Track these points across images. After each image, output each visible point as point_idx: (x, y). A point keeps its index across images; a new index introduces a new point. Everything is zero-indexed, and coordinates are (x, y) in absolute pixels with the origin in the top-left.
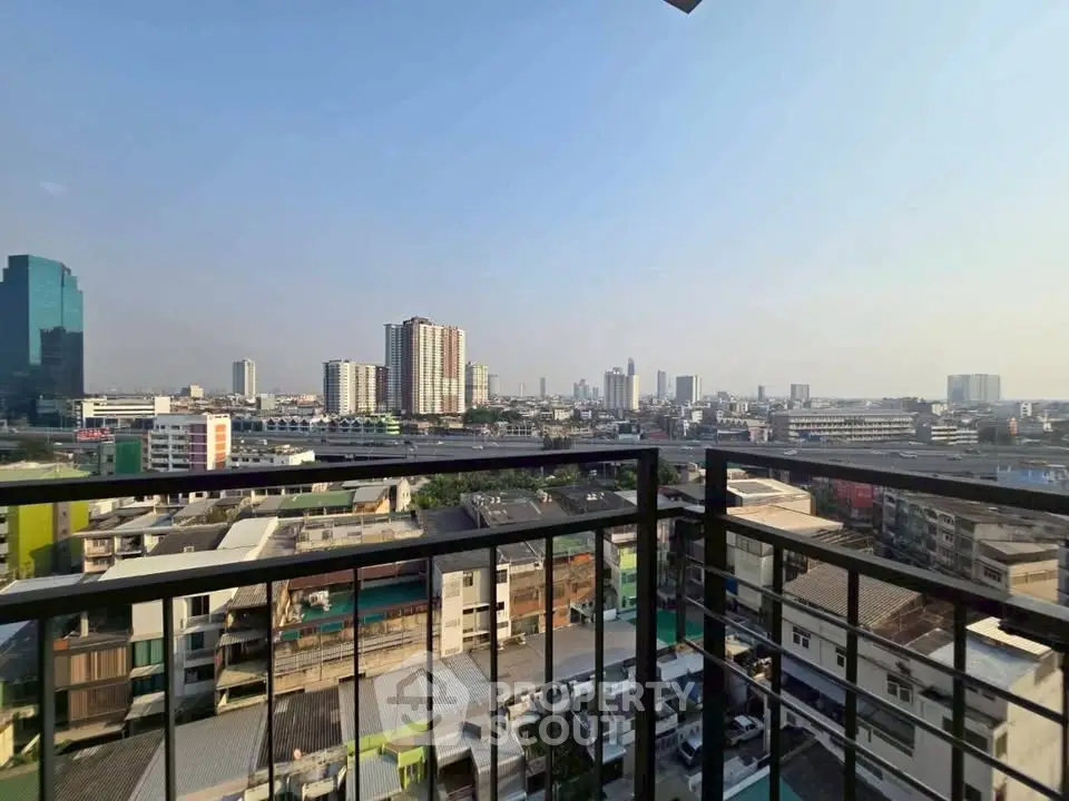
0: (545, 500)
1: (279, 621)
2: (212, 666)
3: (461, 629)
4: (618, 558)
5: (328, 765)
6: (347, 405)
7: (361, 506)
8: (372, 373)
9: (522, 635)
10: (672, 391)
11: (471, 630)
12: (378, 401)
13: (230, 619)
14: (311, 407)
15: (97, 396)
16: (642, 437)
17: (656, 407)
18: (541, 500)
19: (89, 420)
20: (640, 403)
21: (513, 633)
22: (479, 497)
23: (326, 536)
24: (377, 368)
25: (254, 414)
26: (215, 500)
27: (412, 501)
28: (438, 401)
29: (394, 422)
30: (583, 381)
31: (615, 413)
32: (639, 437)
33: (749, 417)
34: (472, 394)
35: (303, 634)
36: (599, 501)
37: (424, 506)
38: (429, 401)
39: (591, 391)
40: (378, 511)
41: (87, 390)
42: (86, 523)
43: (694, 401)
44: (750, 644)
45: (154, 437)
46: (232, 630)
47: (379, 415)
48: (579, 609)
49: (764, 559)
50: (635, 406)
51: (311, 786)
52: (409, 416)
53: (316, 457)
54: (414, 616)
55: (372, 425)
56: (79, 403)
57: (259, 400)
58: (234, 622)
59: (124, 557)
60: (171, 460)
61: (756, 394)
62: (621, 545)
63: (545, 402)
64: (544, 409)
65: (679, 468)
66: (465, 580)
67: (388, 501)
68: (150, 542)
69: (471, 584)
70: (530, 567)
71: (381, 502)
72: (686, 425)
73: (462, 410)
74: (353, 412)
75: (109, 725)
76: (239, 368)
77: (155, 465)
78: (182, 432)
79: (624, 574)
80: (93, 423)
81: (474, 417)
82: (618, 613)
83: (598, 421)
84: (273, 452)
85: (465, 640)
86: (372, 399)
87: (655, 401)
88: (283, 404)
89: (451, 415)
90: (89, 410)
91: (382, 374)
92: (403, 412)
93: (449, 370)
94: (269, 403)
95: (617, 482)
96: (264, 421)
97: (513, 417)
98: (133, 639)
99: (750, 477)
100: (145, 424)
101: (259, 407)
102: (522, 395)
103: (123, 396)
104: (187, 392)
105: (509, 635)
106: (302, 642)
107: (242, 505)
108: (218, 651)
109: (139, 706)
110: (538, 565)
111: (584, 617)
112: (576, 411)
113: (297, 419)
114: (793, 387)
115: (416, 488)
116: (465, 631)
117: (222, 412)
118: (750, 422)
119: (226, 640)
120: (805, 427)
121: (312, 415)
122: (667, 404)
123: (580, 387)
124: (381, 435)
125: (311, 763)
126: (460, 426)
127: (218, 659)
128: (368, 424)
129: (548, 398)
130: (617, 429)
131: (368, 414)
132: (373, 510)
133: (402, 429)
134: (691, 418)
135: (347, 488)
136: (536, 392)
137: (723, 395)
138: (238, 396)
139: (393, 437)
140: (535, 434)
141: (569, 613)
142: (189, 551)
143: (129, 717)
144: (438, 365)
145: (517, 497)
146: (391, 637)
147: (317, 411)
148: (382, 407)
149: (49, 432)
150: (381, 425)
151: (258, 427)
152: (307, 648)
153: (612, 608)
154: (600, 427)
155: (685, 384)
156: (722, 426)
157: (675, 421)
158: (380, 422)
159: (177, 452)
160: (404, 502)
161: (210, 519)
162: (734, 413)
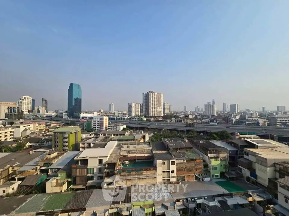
0: (186, 142)
1: (117, 167)
2: (103, 176)
3: (162, 176)
4: (211, 162)
5: (128, 207)
6: (133, 114)
7: (137, 140)
8: (139, 106)
9: (180, 181)
10: (228, 109)
11: (165, 177)
12: (141, 113)
13: (107, 165)
14: (126, 114)
15: (84, 112)
16: (218, 124)
17: (222, 115)
18: (185, 142)
19: (82, 117)
20: (217, 113)
21: (177, 180)
22: (167, 139)
23: (128, 147)
24: (141, 104)
25: (113, 116)
26: (104, 136)
27: (149, 139)
28: (156, 113)
29: (145, 118)
30: (198, 107)
31: (208, 116)
32: (217, 124)
33: (259, 118)
34: (165, 111)
35: (122, 171)
36: (203, 143)
37: (152, 141)
38: (154, 112)
39: (200, 110)
40: (141, 142)
41: (82, 111)
42: (81, 140)
43: (237, 112)
44: (264, 198)
45: (94, 121)
46: (107, 168)
47: (141, 116)
48: (198, 176)
49: (268, 168)
50: (215, 114)
51: (124, 212)
52: (149, 117)
53: (126, 127)
54: (149, 171)
55: (139, 119)
56: (80, 114)
57: (114, 113)
58: (108, 166)
59: (87, 148)
60: (97, 127)
61: (261, 110)
62: (211, 158)
63: (186, 113)
64: (185, 115)
65: (232, 134)
66: (163, 163)
67: (143, 139)
68: (92, 145)
69: (165, 164)
70: (182, 161)
71: (141, 139)
72: (234, 120)
73: (162, 115)
74: (135, 116)
75: (83, 186)
76: (110, 105)
77: (94, 127)
78: (99, 120)
79: (213, 167)
80: (83, 118)
81: (166, 117)
82: (211, 179)
83: (203, 118)
84: (117, 125)
85: (163, 180)
86: (139, 112)
87: (222, 112)
88: (120, 114)
89: (159, 116)
90: (82, 115)
91: (142, 106)
92: (147, 116)
93: (159, 104)
94: (116, 114)
95: (210, 137)
96: (115, 118)
97: (176, 117)
98: (88, 167)
99: (261, 139)
100: (92, 118)
101: (114, 114)
102: (179, 111)
103: (88, 112)
104: (100, 111)
105: (176, 180)
106: (122, 174)
107: (110, 138)
108: (104, 173)
109: (89, 183)
110: (184, 161)
111: (199, 179)
112: (195, 115)
113: (123, 117)
114: (278, 107)
115: (150, 136)
116: (163, 177)
117: (107, 115)
118: (259, 119)
119: (106, 170)
120: (284, 121)
121: (125, 116)
122: (227, 113)
123: (197, 108)
124: (141, 122)
125: (124, 206)
126: (162, 119)
127: (104, 175)
128: (138, 119)
129: (187, 112)
130: (209, 121)
131: (138, 116)
132: (139, 141)
133: (147, 120)
134: (236, 118)
135: (133, 135)
136: (183, 110)
137: (248, 110)
138: (110, 112)
139: (144, 122)
140: (183, 122)
141: (195, 177)
142: (99, 148)
143: (87, 185)
144: (156, 103)
145: (178, 140)
146: (143, 176)
147: (127, 115)
148: (142, 114)
149: (75, 120)
150: (141, 119)
151: (114, 119)
152: (123, 175)
153: (209, 177)
154: (204, 120)
155: (233, 107)
156: (248, 121)
157: (230, 119)
158: (141, 118)
159: (98, 125)
160: (147, 139)
161: (104, 141)
162: (252, 116)
